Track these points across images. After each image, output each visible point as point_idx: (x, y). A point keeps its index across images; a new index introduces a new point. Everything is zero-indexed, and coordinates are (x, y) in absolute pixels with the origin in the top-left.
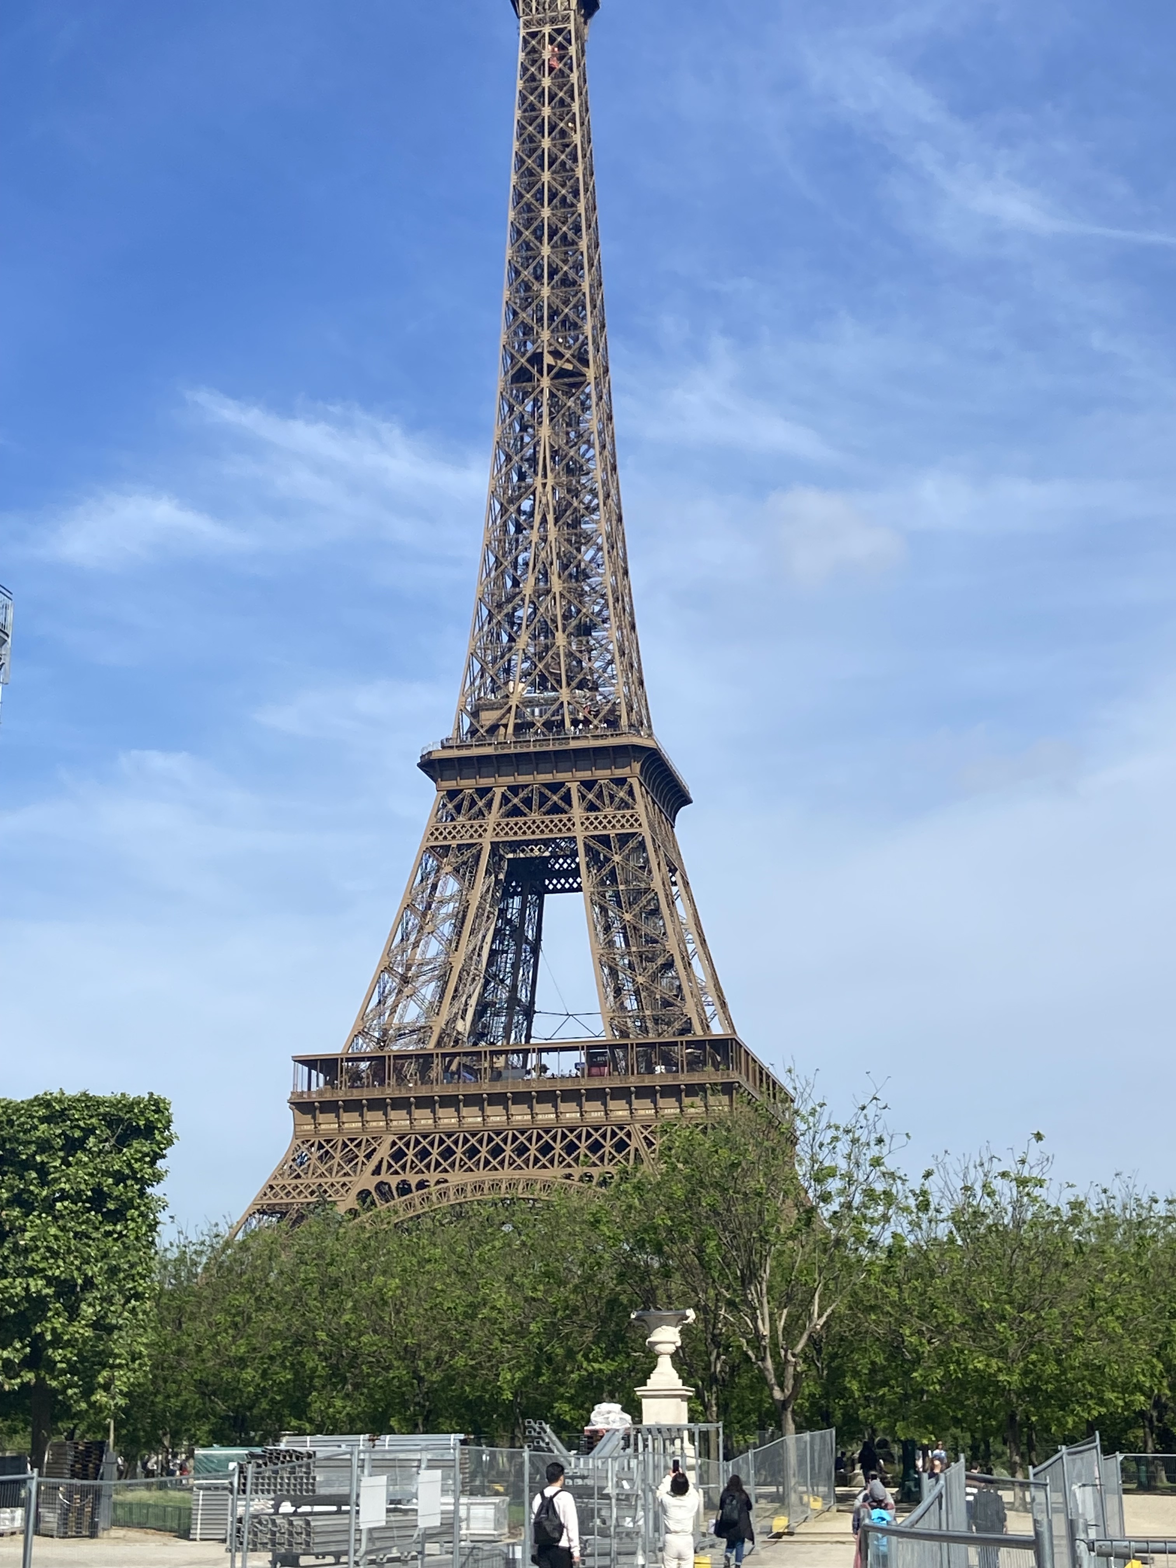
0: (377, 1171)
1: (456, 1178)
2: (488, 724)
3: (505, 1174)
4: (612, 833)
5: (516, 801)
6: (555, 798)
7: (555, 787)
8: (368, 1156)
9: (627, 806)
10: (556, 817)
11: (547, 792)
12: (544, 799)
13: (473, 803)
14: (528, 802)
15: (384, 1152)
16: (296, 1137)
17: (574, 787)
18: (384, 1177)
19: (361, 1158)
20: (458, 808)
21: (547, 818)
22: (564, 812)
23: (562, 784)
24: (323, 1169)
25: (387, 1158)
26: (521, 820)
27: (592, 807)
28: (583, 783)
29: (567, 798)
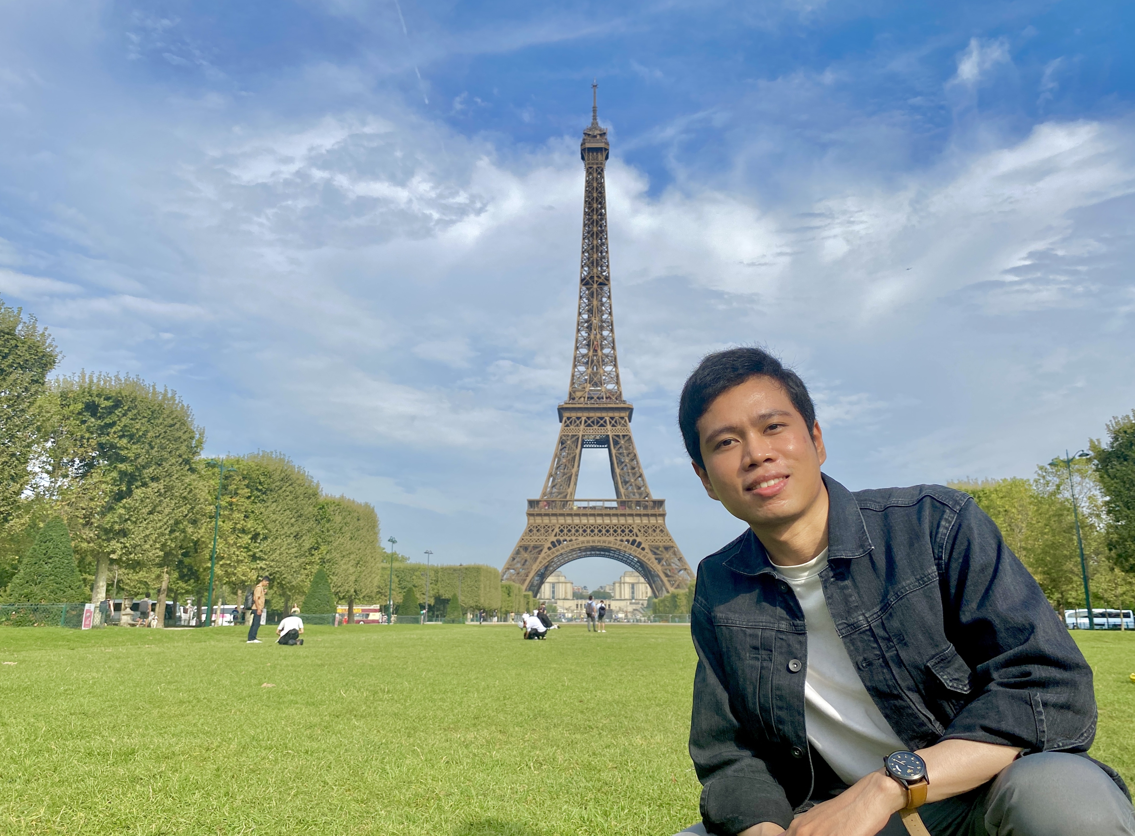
0: (556, 536)
1: (581, 539)
2: (580, 396)
3: (596, 538)
4: (621, 434)
5: (589, 422)
6: (602, 422)
7: (602, 418)
8: (553, 531)
9: (625, 426)
10: (602, 428)
11: (599, 420)
12: (598, 422)
13: (575, 422)
14: (593, 422)
15: (557, 530)
16: (528, 524)
17: (607, 419)
18: (558, 537)
19: (550, 531)
20: (571, 423)
21: (600, 428)
22: (604, 426)
23: (603, 418)
24: (538, 534)
25: (558, 532)
26: (591, 428)
27: (613, 426)
28: (611, 418)
29: (605, 422)
